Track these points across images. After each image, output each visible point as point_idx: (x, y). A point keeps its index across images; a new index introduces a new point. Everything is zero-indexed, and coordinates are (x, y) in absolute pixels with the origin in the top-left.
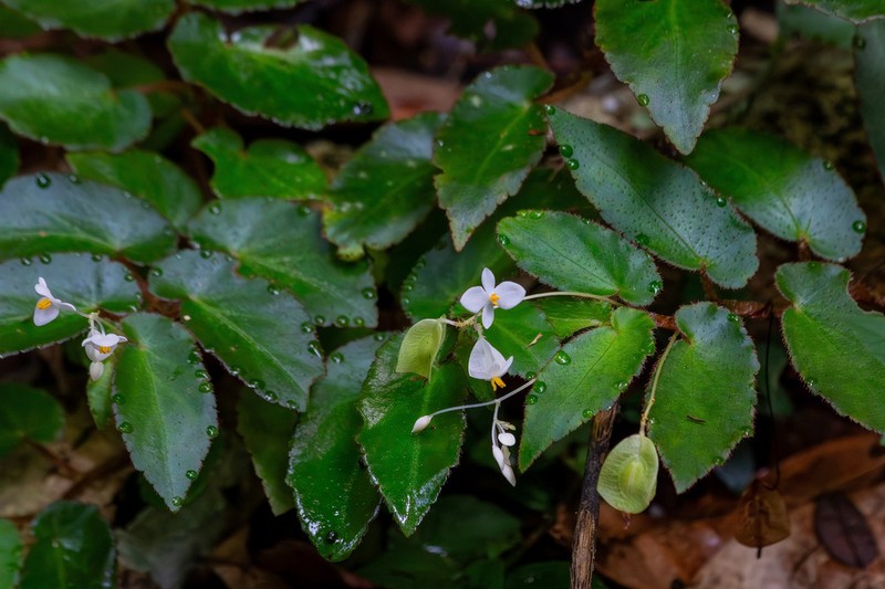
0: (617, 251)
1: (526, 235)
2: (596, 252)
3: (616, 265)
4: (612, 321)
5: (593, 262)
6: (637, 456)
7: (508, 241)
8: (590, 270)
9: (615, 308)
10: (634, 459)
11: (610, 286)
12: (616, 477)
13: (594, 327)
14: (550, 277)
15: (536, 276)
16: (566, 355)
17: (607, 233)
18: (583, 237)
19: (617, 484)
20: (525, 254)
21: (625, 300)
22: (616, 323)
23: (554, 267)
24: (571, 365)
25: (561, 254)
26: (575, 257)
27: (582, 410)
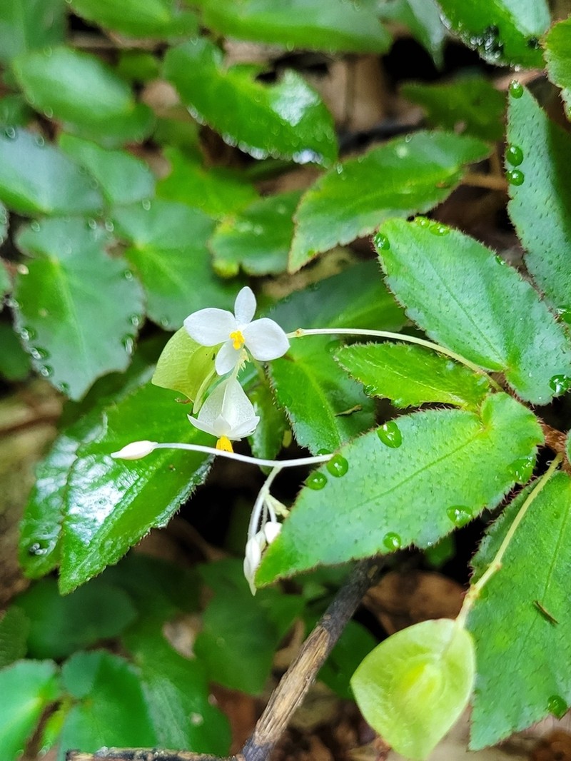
0: (526, 315)
1: (415, 249)
2: (498, 307)
3: (517, 332)
4: (483, 409)
5: (488, 317)
6: (437, 656)
7: (387, 246)
8: (481, 326)
9: (494, 391)
10: (431, 661)
11: (497, 357)
12: (390, 677)
13: (453, 406)
14: (422, 314)
15: (403, 305)
16: (398, 433)
17: (524, 286)
18: (488, 280)
19: (387, 687)
20: (402, 270)
21: (512, 386)
22: (488, 412)
23: (433, 303)
24: (399, 450)
25: (449, 290)
26: (466, 302)
27: (386, 530)
